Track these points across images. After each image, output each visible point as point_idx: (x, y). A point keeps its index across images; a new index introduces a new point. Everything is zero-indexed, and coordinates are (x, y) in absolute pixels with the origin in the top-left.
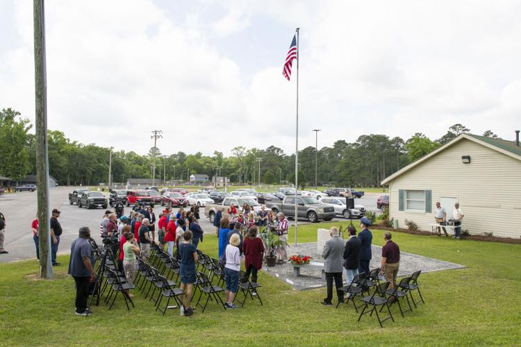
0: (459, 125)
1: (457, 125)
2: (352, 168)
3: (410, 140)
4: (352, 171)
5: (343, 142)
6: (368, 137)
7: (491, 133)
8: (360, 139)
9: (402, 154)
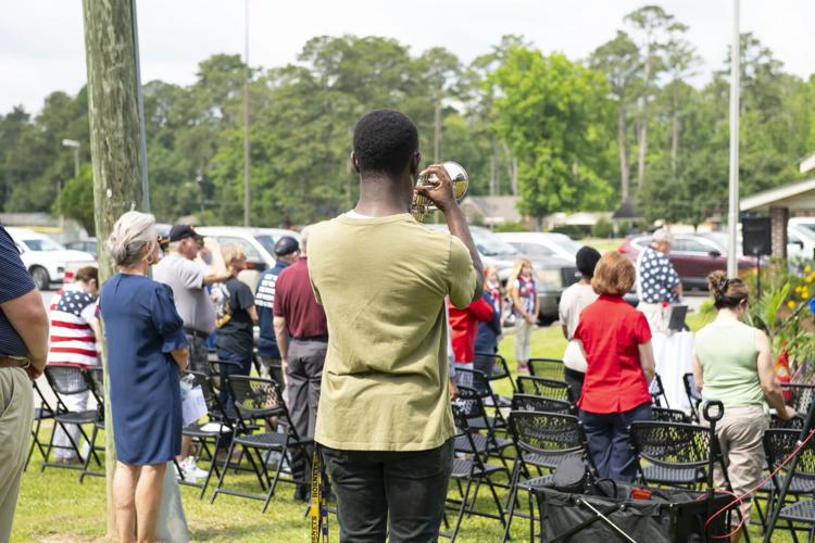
0: (656, 9)
1: (647, 8)
2: (279, 163)
3: (483, 62)
4: (280, 175)
5: (234, 62)
6: (339, 44)
7: (755, 42)
8: (307, 52)
9: (449, 111)
